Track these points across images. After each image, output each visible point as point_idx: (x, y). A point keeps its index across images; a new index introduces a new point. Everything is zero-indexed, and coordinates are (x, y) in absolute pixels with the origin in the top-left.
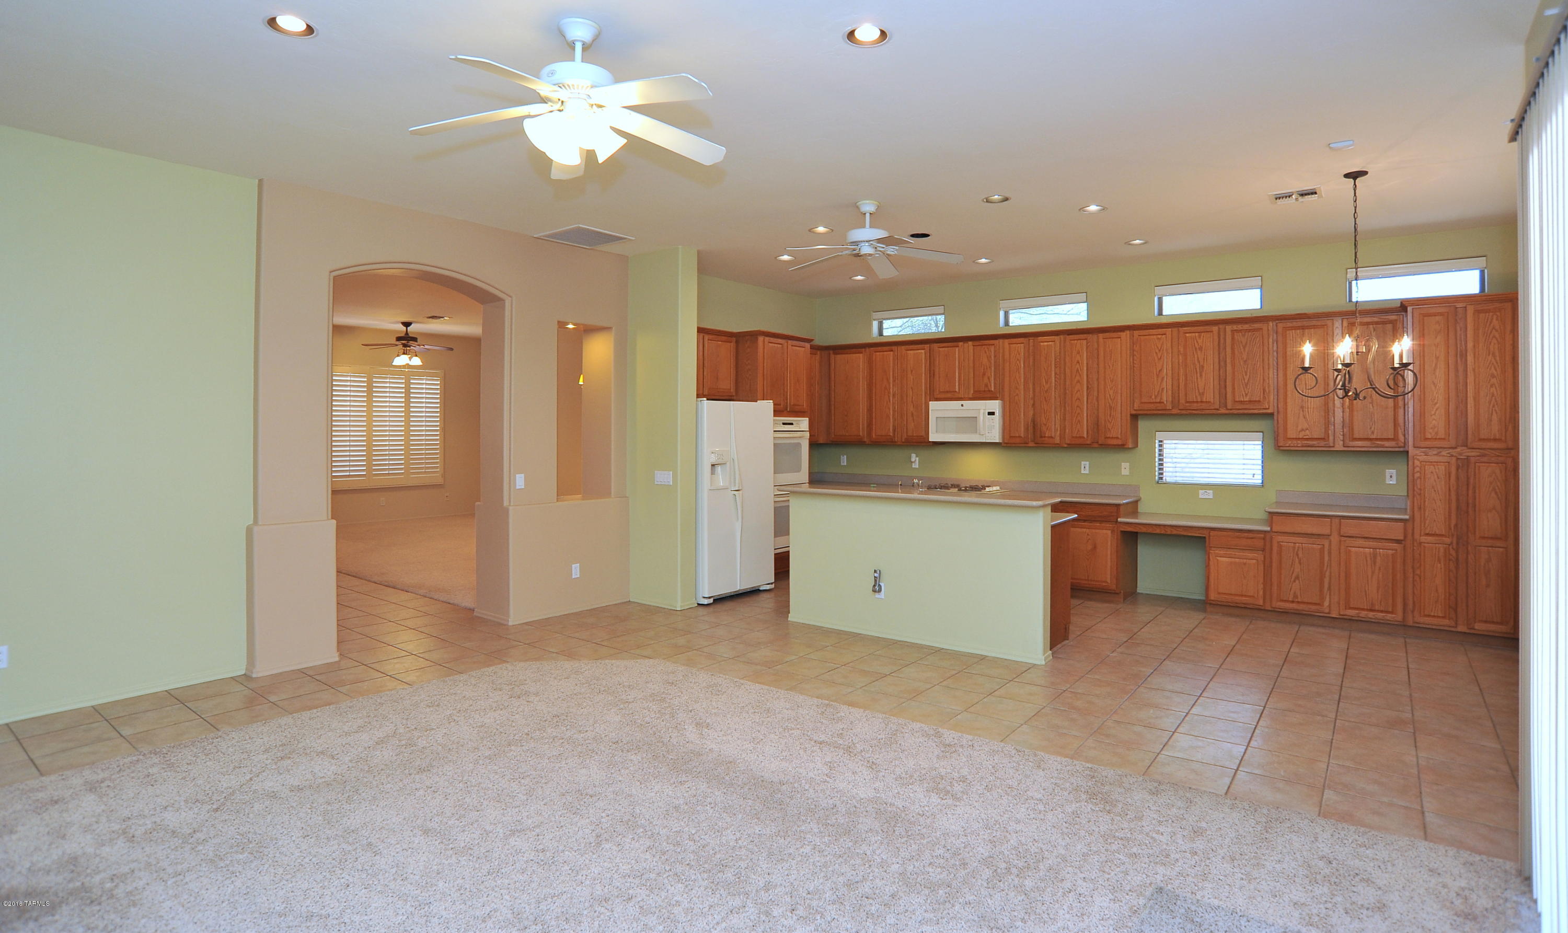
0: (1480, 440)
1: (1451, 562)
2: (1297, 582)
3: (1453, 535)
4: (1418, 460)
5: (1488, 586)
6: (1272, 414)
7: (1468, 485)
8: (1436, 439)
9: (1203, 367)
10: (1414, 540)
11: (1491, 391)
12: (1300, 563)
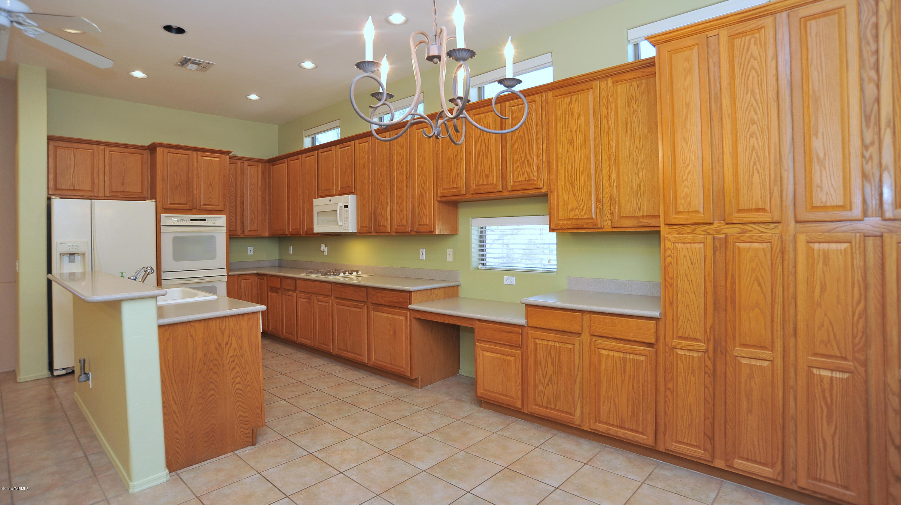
0: (740, 211)
1: (707, 375)
2: (550, 385)
3: (709, 340)
4: (669, 241)
5: (750, 411)
6: (545, 195)
7: (726, 273)
8: (689, 211)
9: (488, 148)
10: (666, 344)
11: (751, 143)
12: (552, 364)
